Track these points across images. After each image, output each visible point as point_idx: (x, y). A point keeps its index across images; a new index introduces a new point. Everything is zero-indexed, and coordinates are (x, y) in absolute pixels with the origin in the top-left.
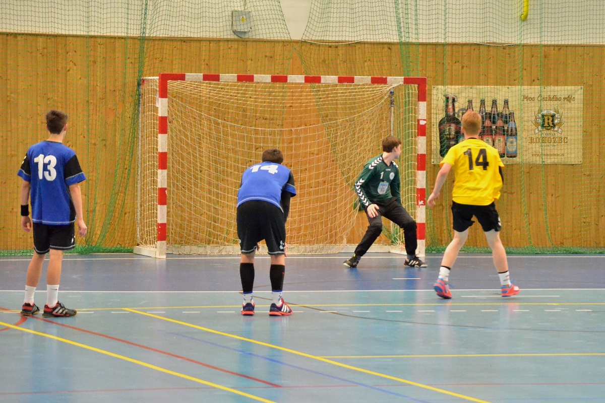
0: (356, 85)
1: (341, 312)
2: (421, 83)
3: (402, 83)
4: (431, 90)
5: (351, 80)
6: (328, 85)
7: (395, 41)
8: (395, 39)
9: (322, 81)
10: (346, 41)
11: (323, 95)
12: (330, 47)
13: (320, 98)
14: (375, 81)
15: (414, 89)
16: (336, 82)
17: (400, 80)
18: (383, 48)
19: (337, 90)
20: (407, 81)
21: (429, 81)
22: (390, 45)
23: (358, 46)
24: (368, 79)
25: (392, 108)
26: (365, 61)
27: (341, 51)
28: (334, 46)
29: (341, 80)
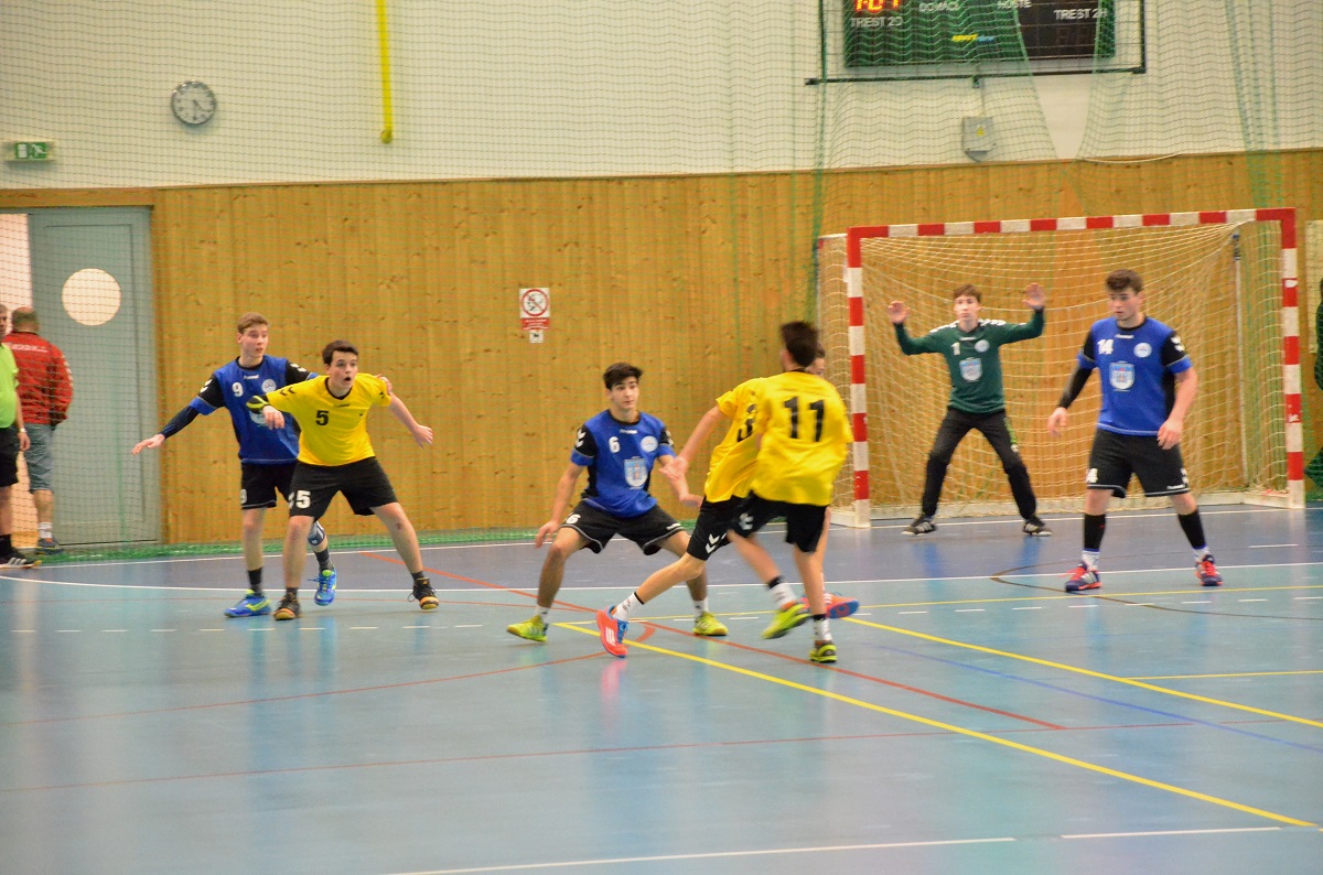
0: (1173, 228)
1: (1162, 604)
2: (1286, 217)
3: (1252, 220)
4: (1303, 229)
5: (1165, 220)
6: (1125, 231)
7: (1238, 150)
8: (1237, 146)
9: (1116, 224)
10: (1152, 156)
11: (1119, 247)
12: (1128, 166)
13: (1114, 254)
14: (1207, 218)
15: (1274, 228)
16: (1139, 224)
17: (1249, 214)
18: (1219, 163)
19: (1142, 237)
20: (1263, 216)
21: (1300, 213)
22: (1230, 157)
23: (1175, 162)
24: (1194, 216)
25: (1238, 262)
26: (1189, 187)
27: (1144, 173)
28: (1135, 164)
29: (1148, 221)
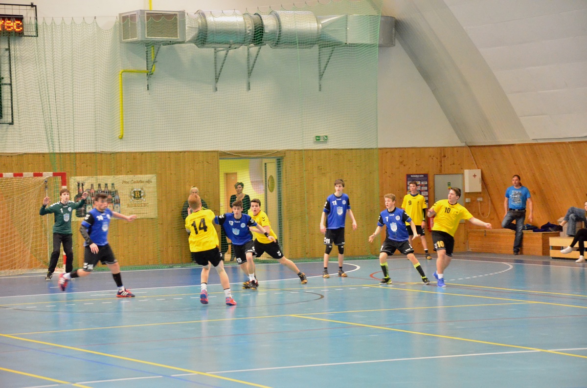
0: (24, 178)
1: (20, 308)
2: (63, 176)
3: (51, 176)
4: (69, 179)
5: (21, 175)
6: (7, 179)
7: (47, 152)
8: (47, 151)
9: (4, 176)
10: (17, 153)
11: (5, 184)
12: (8, 156)
13: (3, 186)
14: (36, 175)
15: (59, 179)
16: (12, 176)
17: (50, 174)
18: (40, 156)
19: (13, 181)
20: (55, 175)
21: (67, 174)
22: (44, 154)
23: (25, 156)
24: (31, 174)
25: (47, 190)
26: (29, 164)
27: (14, 159)
28: (11, 156)
29: (15, 175)
